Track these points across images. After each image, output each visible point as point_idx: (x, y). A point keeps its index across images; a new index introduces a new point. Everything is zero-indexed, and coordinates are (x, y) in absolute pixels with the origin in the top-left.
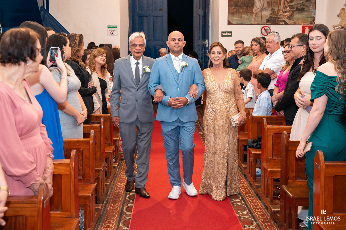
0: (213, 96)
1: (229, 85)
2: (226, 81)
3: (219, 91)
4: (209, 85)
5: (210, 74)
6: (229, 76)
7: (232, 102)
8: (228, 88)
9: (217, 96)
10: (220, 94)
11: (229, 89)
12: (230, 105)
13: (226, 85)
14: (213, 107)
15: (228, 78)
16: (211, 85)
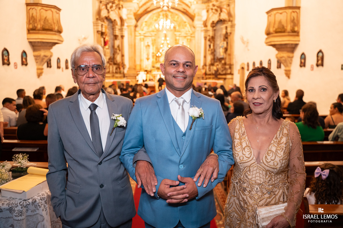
0: (242, 177)
1: (277, 159)
2: (274, 149)
3: (255, 168)
4: (237, 155)
5: (240, 131)
6: (282, 138)
7: (281, 191)
8: (276, 164)
9: (250, 177)
10: (258, 174)
11: (279, 166)
12: (277, 197)
13: (273, 158)
14: (241, 199)
15: (279, 143)
16: (240, 154)
